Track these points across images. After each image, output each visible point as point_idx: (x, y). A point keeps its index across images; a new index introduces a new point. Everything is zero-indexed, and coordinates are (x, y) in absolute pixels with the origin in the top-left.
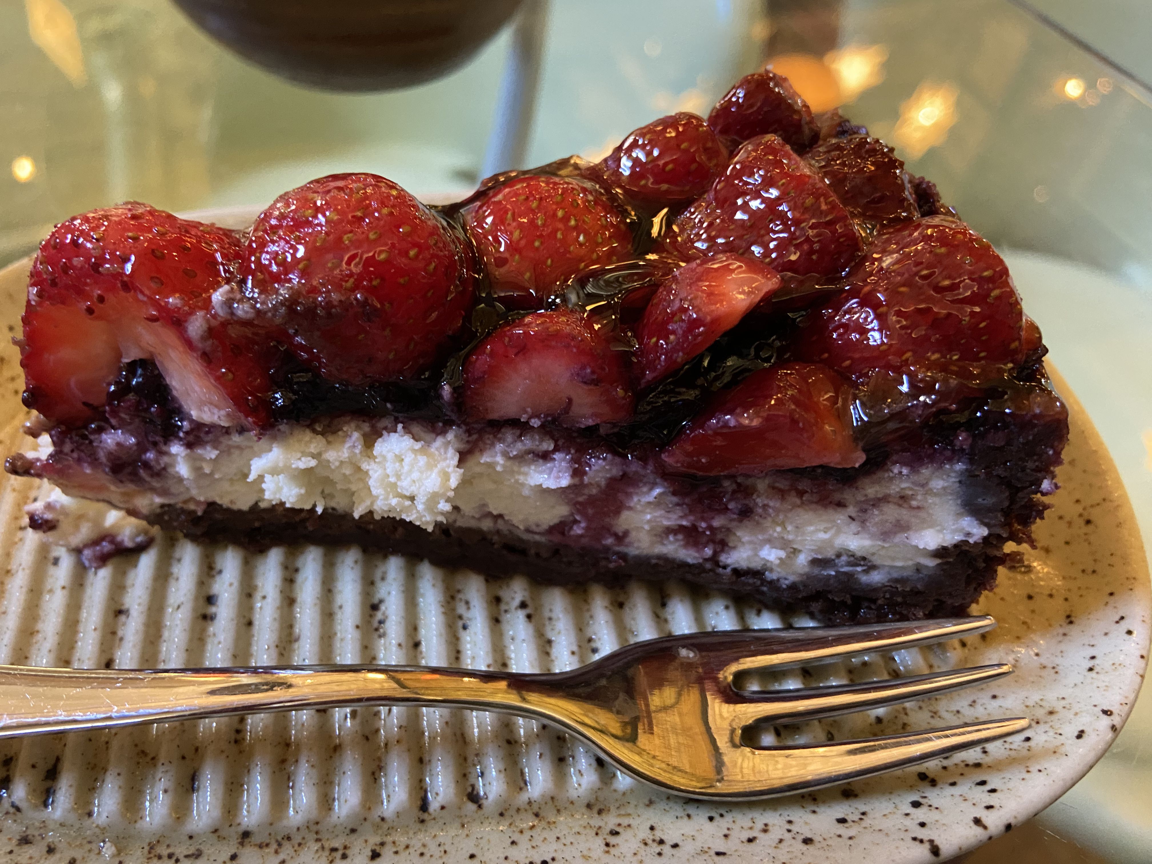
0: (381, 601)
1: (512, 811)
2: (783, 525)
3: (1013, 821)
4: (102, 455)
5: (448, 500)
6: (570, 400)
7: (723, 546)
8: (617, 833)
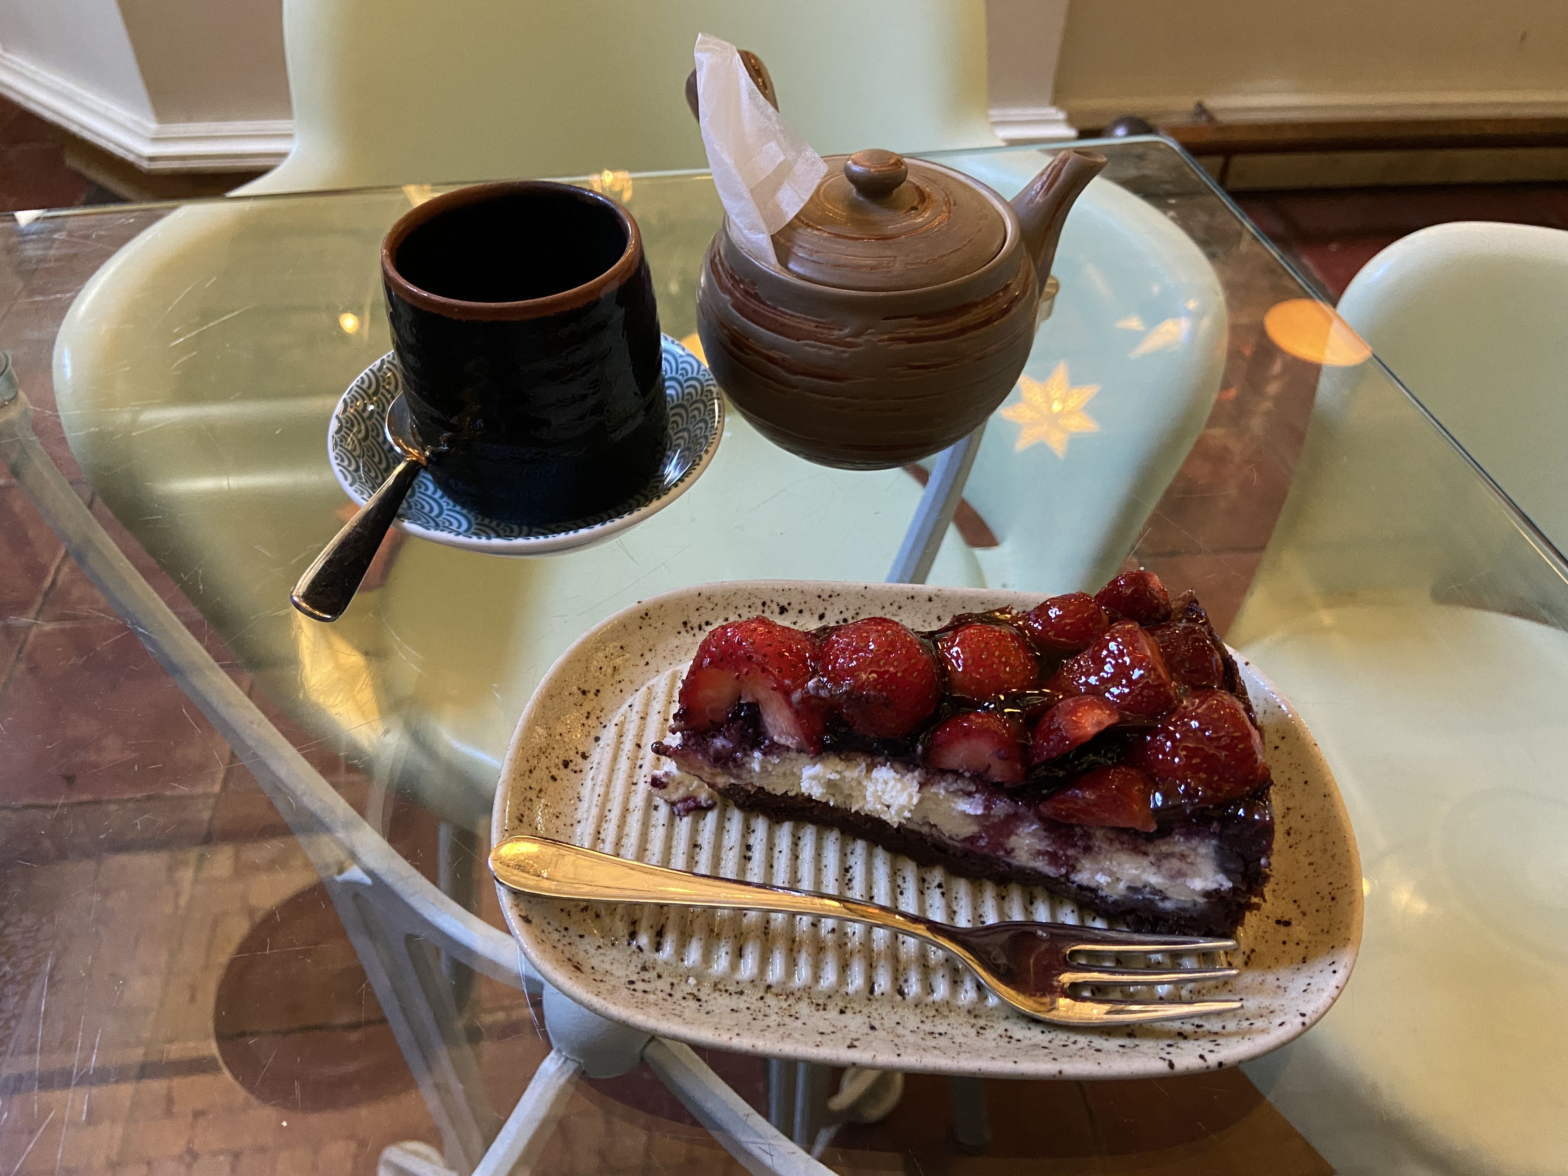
0: (850, 867)
1: (923, 1005)
2: (1111, 860)
3: (1224, 1062)
4: (712, 751)
5: (910, 811)
6: (989, 766)
7: (1073, 868)
8: (984, 1029)
